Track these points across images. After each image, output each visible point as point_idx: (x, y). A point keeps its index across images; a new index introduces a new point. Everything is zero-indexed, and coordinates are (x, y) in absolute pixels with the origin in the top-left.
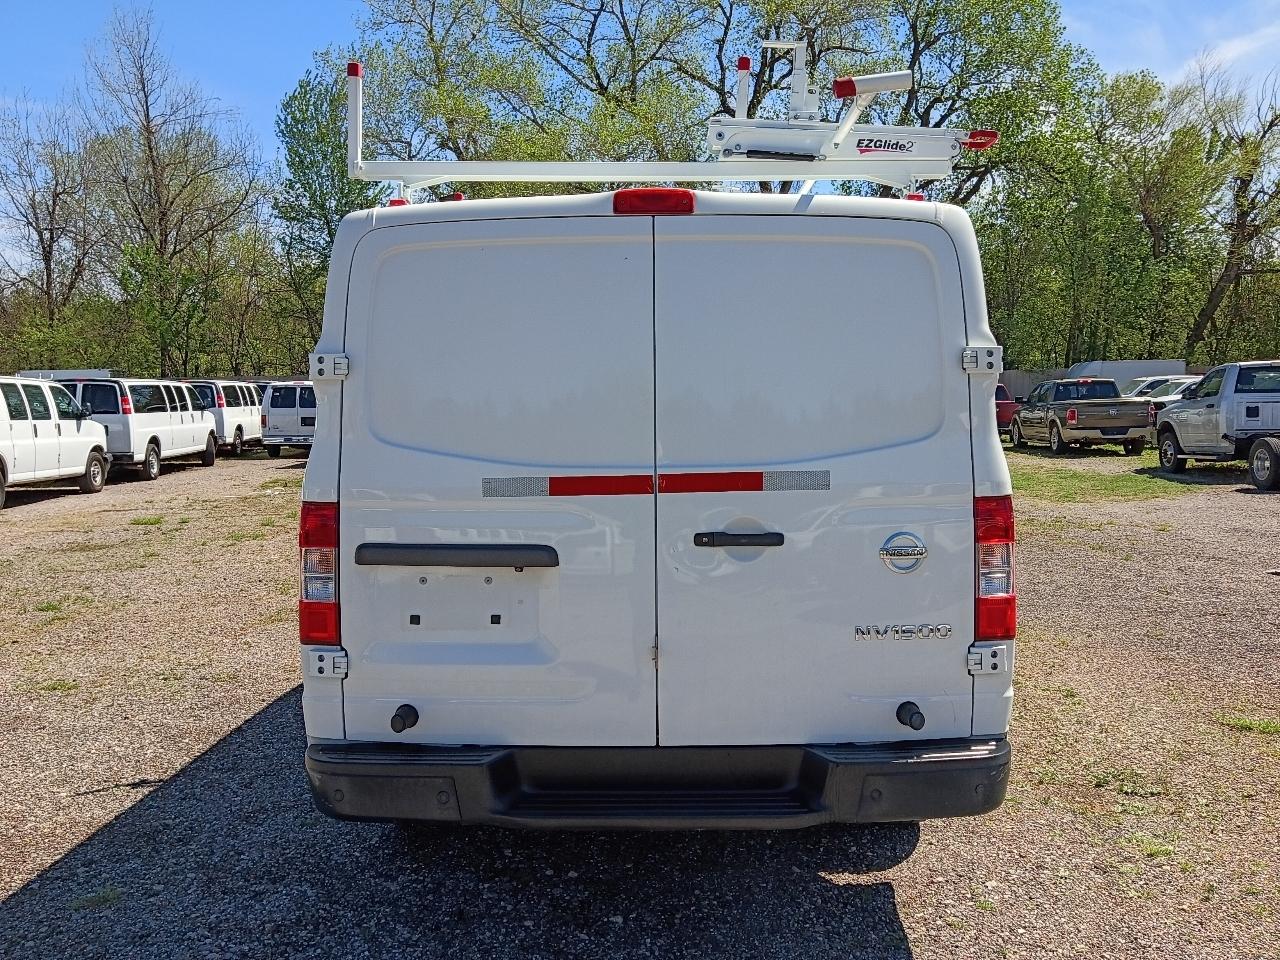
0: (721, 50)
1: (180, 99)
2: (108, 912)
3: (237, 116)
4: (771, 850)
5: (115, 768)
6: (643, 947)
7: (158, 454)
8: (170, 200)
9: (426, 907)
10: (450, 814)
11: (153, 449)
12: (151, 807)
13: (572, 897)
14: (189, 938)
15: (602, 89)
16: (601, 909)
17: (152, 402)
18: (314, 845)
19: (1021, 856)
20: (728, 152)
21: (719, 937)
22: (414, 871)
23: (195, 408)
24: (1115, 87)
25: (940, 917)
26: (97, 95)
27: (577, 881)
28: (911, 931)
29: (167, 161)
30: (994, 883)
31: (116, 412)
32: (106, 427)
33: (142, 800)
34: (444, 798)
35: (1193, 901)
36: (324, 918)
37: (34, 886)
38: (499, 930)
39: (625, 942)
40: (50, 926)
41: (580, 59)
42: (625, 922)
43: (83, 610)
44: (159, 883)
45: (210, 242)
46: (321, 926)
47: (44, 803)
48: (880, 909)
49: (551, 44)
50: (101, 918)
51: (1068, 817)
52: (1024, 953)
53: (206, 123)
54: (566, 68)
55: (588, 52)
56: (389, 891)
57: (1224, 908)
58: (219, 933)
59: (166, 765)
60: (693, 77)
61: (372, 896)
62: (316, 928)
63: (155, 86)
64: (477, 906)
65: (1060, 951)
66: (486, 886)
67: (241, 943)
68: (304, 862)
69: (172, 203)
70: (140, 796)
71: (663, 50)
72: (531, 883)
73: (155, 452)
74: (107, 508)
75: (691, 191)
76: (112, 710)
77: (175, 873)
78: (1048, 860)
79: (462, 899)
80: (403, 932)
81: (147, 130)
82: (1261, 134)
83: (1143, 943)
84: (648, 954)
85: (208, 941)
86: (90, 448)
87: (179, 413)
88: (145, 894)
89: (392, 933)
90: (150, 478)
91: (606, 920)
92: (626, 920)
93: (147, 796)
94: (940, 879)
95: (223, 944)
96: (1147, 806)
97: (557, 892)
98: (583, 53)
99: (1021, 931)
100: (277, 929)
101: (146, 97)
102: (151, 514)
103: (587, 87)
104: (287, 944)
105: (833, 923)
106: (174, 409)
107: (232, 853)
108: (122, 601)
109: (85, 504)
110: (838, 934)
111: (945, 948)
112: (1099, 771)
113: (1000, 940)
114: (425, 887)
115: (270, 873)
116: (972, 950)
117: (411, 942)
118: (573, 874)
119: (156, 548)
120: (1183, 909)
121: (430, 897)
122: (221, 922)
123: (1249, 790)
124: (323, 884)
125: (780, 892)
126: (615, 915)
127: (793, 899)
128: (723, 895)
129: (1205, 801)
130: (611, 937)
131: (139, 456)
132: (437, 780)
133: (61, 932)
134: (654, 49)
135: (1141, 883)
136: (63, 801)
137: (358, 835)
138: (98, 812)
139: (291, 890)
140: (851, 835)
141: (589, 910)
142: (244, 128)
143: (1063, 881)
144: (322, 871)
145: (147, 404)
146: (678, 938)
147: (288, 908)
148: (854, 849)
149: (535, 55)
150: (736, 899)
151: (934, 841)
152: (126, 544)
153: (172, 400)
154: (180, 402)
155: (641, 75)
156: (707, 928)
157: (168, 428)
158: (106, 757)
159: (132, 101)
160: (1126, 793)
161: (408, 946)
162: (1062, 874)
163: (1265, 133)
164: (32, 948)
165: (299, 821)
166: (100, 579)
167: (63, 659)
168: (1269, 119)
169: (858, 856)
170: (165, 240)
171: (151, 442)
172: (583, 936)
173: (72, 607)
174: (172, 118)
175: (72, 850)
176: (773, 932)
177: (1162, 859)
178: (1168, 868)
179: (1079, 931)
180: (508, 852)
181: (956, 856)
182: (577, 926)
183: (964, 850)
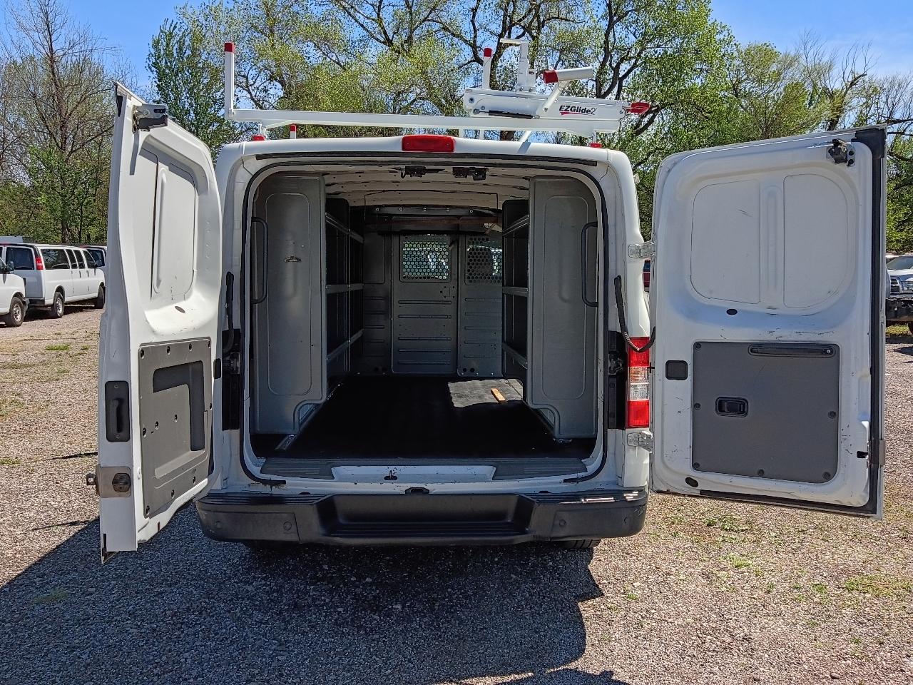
0: (474, 17)
1: (76, 38)
2: (59, 605)
3: (119, 51)
4: (497, 564)
5: (53, 516)
6: (414, 622)
7: (63, 300)
8: (69, 111)
9: (272, 600)
10: (291, 537)
11: (59, 296)
12: (80, 540)
13: (368, 594)
14: (116, 620)
15: (388, 42)
16: (387, 601)
17: (59, 261)
18: (195, 564)
19: (657, 568)
20: (476, 111)
21: (463, 617)
22: (263, 579)
23: (89, 267)
24: (748, 53)
25: (604, 604)
26: (13, 33)
27: (371, 584)
28: (585, 612)
29: (66, 82)
30: (638, 584)
31: (32, 268)
32: (24, 279)
33: (74, 536)
34: (288, 526)
35: (760, 592)
36: (205, 608)
37: (5, 589)
38: (320, 614)
39: (403, 620)
40: (20, 614)
41: (373, 19)
42: (403, 608)
43: (17, 410)
44: (92, 587)
45: (100, 144)
46: (204, 612)
47: (5, 538)
48: (565, 599)
49: (352, 7)
50: (55, 609)
51: (689, 544)
52: (654, 624)
53: (96, 55)
54: (362, 26)
55: (378, 15)
56: (247, 592)
57: (779, 596)
58: (135, 617)
59: (88, 514)
60: (453, 35)
61: (236, 595)
62: (201, 613)
63: (58, 27)
64: (306, 599)
65: (676, 622)
66: (312, 587)
67: (151, 623)
68: (189, 573)
69: (70, 115)
70: (72, 534)
71: (433, 14)
72: (341, 586)
73: (61, 298)
74: (26, 338)
75: (452, 137)
76: (45, 478)
77: (103, 581)
78: (673, 569)
79: (296, 595)
80: (258, 616)
81: (51, 59)
82: (845, 90)
83: (727, 617)
84: (418, 627)
85: (129, 622)
86: (13, 294)
87: (78, 269)
88: (83, 594)
89: (251, 616)
90: (56, 317)
91: (390, 607)
92: (403, 607)
93: (77, 533)
94: (605, 581)
95: (139, 624)
96: (738, 538)
97: (358, 590)
98: (375, 16)
99: (653, 611)
100: (174, 615)
101: (50, 35)
102: (60, 343)
103: (377, 39)
104: (182, 623)
105: (536, 608)
106: (74, 267)
107: (140, 568)
108: (45, 404)
109: (10, 335)
110: (539, 614)
111: (606, 622)
112: (710, 516)
113: (640, 617)
114: (271, 588)
115: (167, 580)
116: (622, 622)
117: (264, 621)
118: (369, 580)
119: (67, 367)
120: (754, 598)
121: (275, 594)
122: (136, 610)
123: (802, 527)
124: (203, 587)
125: (503, 590)
126: (396, 604)
127: (511, 594)
128: (466, 592)
129: (774, 534)
130: (394, 618)
131: (49, 301)
132: (283, 515)
133: (28, 618)
134: (426, 14)
135: (730, 583)
136: (18, 536)
137: (225, 557)
138: (44, 544)
139: (182, 590)
140: (549, 555)
141: (379, 602)
142: (124, 61)
143: (681, 582)
144: (202, 579)
145: (54, 263)
146: (437, 618)
147: (181, 602)
148: (551, 563)
149: (340, 15)
150: (475, 594)
151: (602, 559)
152: (43, 363)
153: (73, 260)
154: (79, 261)
155: (417, 32)
156: (456, 611)
157: (70, 280)
158: (46, 508)
159: (40, 37)
160: (726, 530)
161: (262, 623)
162: (681, 577)
163: (847, 90)
164: (9, 628)
165: (184, 548)
166: (27, 388)
167: (6, 443)
168: (850, 80)
169: (553, 568)
170: (65, 142)
171: (57, 290)
172: (376, 617)
173: (9, 408)
174: (70, 51)
175: (30, 567)
176: (497, 614)
177: (744, 569)
178: (747, 574)
179: (689, 611)
180: (326, 567)
181: (616, 568)
182: (372, 611)
183: (621, 564)
